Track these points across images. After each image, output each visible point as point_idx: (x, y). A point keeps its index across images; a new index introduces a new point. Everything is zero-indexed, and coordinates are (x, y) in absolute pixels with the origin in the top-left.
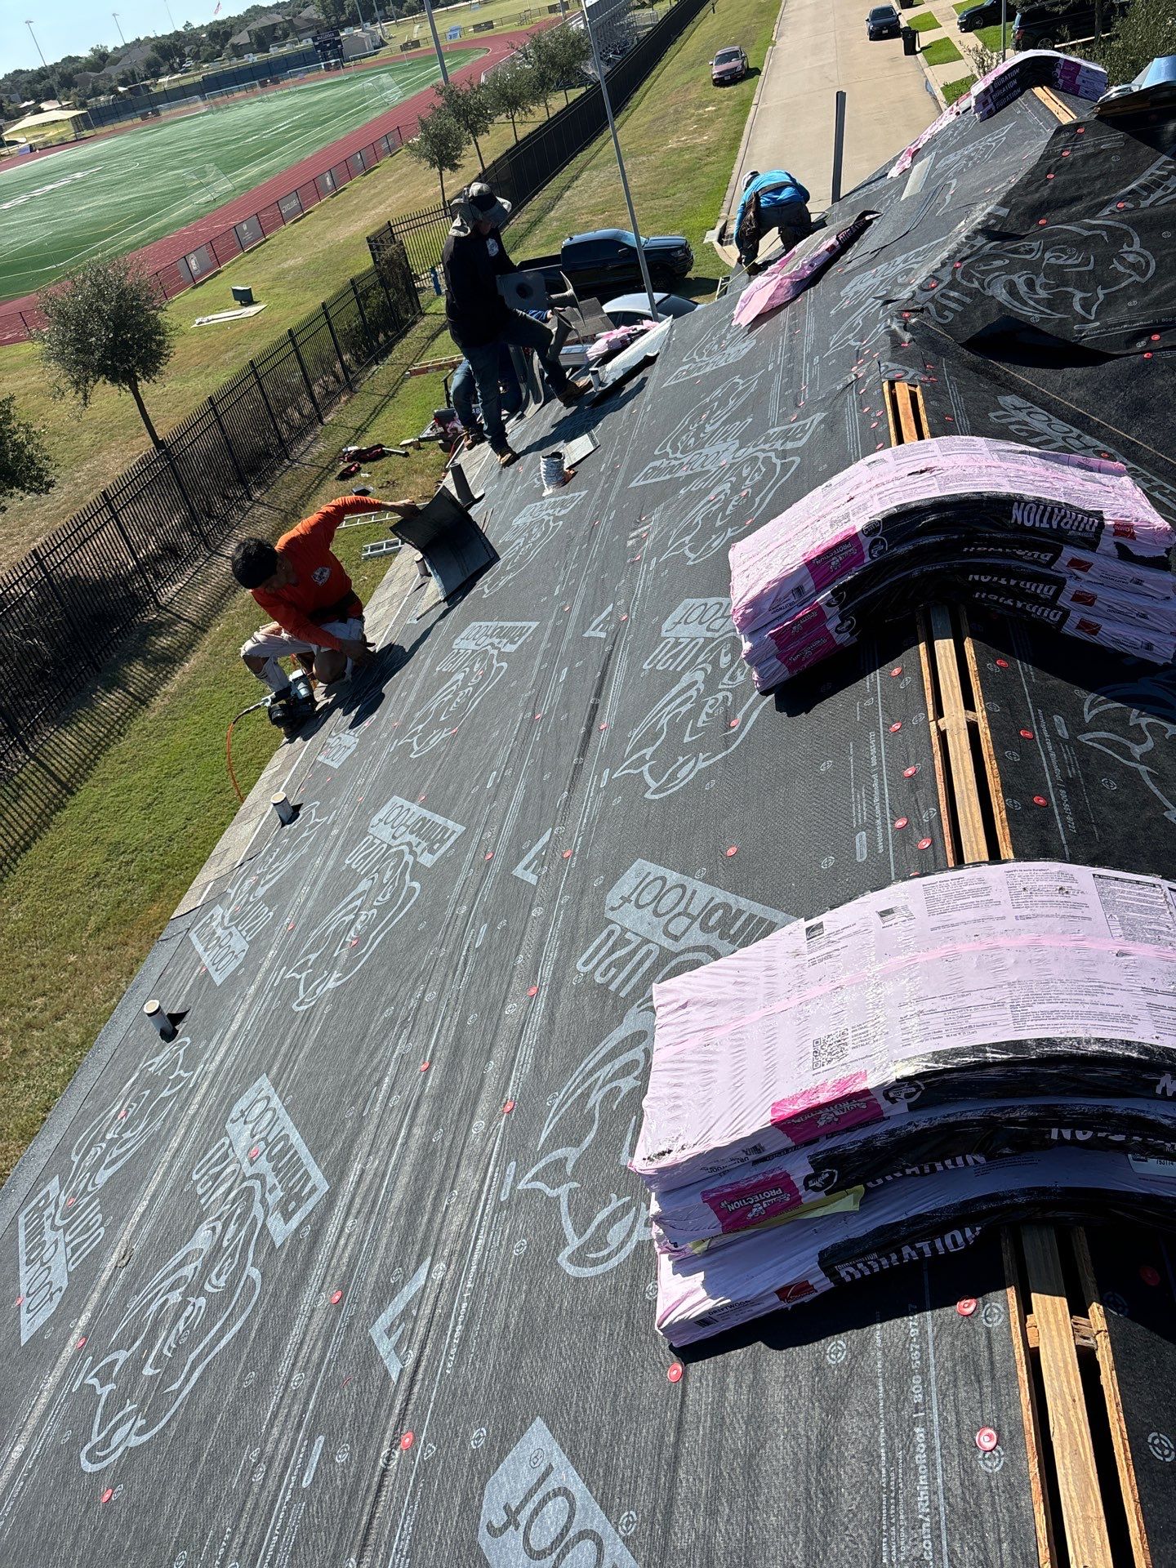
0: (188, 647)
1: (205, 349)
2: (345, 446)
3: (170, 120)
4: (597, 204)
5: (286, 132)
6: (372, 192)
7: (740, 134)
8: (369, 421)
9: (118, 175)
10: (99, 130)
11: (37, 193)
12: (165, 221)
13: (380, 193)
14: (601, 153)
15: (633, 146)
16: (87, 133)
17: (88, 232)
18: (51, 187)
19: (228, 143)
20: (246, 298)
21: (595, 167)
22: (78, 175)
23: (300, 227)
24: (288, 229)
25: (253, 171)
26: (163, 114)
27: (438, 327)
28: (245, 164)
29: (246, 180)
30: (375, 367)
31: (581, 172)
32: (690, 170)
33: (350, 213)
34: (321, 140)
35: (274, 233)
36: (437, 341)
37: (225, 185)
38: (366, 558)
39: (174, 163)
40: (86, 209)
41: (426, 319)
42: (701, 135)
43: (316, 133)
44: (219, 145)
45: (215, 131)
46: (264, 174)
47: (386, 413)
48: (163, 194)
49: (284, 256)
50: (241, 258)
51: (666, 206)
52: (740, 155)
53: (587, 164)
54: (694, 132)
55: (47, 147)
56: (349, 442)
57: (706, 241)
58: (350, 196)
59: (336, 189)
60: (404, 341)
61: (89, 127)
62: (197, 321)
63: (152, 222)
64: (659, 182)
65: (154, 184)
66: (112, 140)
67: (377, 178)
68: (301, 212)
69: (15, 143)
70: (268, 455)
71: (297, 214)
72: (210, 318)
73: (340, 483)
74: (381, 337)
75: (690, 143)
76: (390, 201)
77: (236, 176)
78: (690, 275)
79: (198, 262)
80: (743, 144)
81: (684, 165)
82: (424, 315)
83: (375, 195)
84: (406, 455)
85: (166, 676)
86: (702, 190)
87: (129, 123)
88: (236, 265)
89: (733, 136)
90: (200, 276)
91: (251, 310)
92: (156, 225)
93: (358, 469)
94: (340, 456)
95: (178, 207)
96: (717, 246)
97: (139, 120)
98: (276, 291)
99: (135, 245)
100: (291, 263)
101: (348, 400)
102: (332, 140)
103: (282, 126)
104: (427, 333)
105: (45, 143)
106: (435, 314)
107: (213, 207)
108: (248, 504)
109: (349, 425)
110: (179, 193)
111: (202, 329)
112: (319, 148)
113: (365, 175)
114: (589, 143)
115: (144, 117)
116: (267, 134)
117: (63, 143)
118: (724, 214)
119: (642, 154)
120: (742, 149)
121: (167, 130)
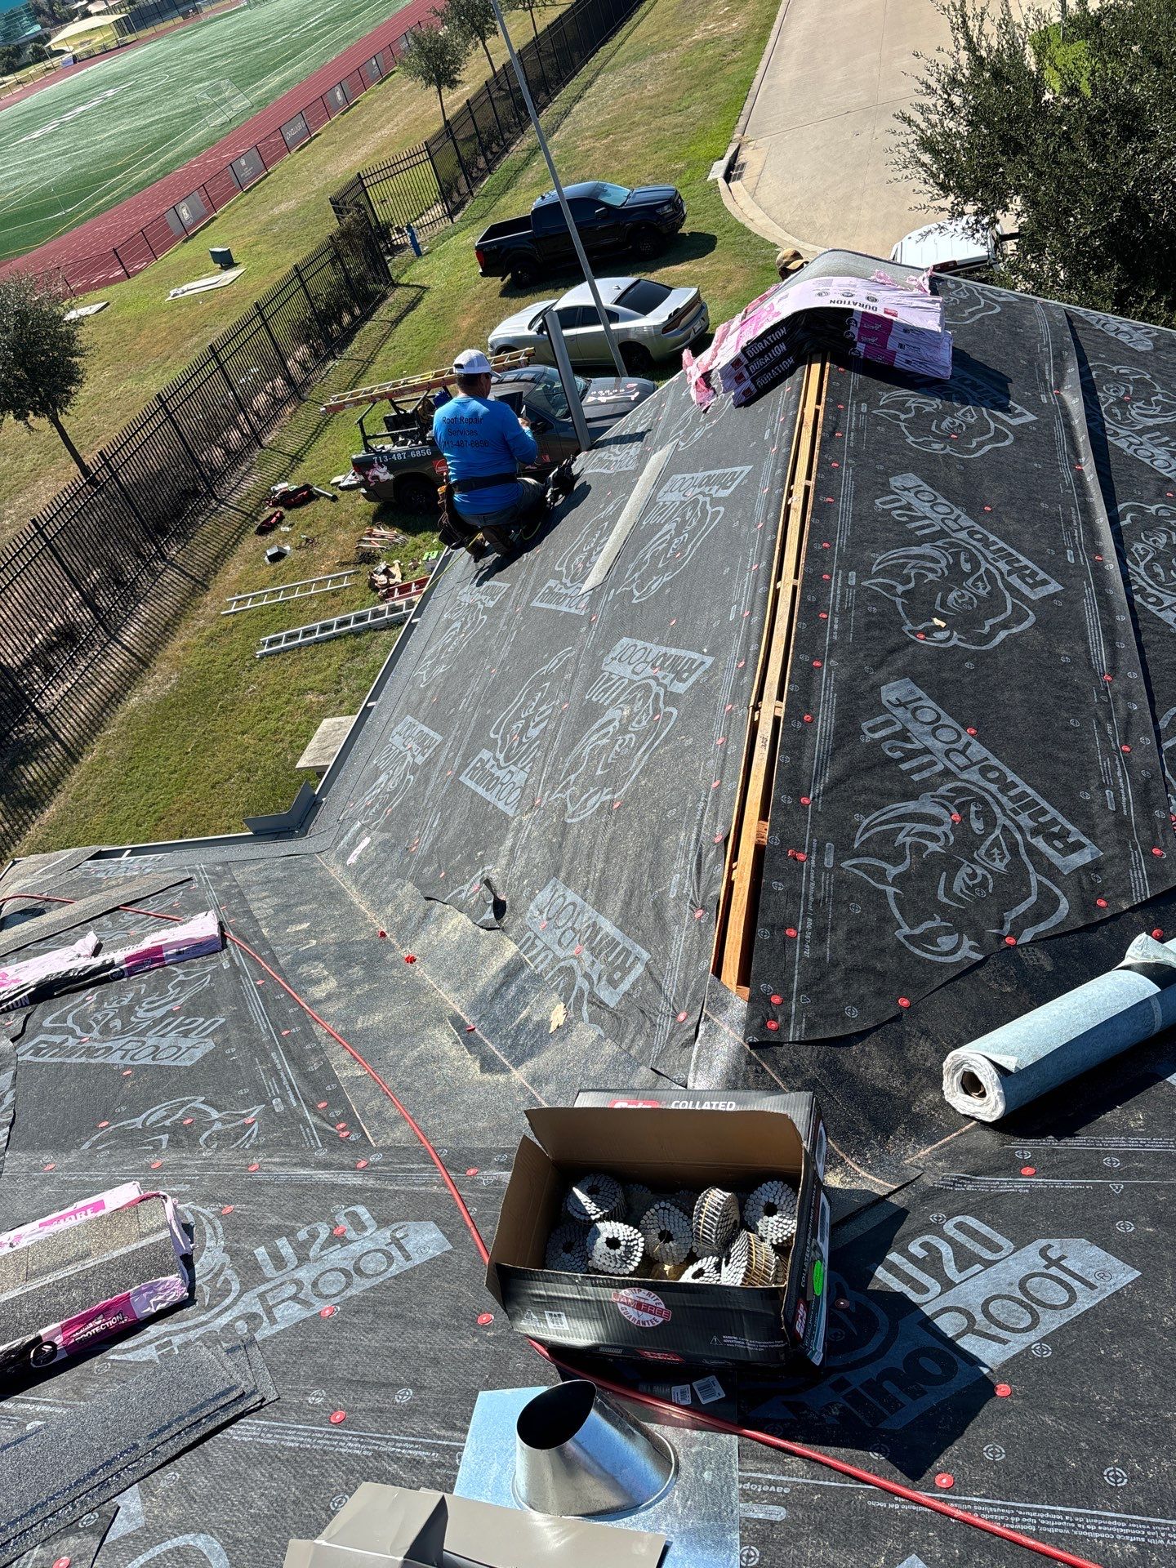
0: (54, 782)
1: (170, 333)
2: (275, 483)
3: (212, 16)
4: (603, 124)
5: (317, 28)
6: (384, 105)
7: (772, 18)
8: (307, 446)
9: (148, 92)
10: (142, 34)
11: (68, 117)
12: (179, 149)
13: (391, 107)
14: (623, 48)
15: (656, 38)
16: (129, 38)
17: (104, 167)
18: (82, 108)
19: (258, 45)
20: (225, 261)
21: (612, 69)
22: (110, 93)
23: (303, 156)
24: (294, 158)
25: (274, 80)
26: (205, 10)
27: (404, 307)
28: (270, 71)
29: (266, 92)
30: (331, 363)
31: (597, 74)
32: (711, 72)
33: (357, 135)
34: (349, 37)
35: (278, 164)
36: (401, 327)
37: (241, 103)
38: (263, 656)
39: (202, 73)
40: (109, 136)
41: (398, 292)
42: (731, 19)
43: (345, 28)
44: (250, 49)
45: (248, 30)
46: (285, 84)
47: (328, 433)
48: (184, 114)
49: (279, 198)
50: (239, 199)
51: (676, 126)
52: (769, 48)
53: (602, 67)
54: (724, 17)
55: (91, 57)
56: (282, 477)
57: (710, 178)
58: (361, 112)
59: (349, 104)
60: (369, 324)
61: (131, 31)
62: (172, 293)
63: (166, 152)
64: (674, 90)
65: (177, 102)
66: (154, 45)
67: (392, 86)
68: (308, 136)
69: (61, 52)
70: (196, 493)
71: (304, 138)
72: (185, 288)
73: (259, 538)
74: (346, 319)
75: (717, 33)
76: (399, 118)
77: (257, 88)
78: (685, 229)
79: (191, 209)
80: (774, 33)
81: (706, 64)
82: (396, 285)
83: (386, 110)
84: (334, 499)
85: (20, 829)
86: (720, 100)
87: (170, 23)
88: (231, 210)
89: (766, 21)
90: (194, 226)
91: (231, 274)
92: (169, 155)
93: (281, 519)
94: (268, 498)
95: (195, 131)
96: (722, 183)
97: (180, 19)
98: (259, 248)
99: (145, 181)
100: (283, 207)
101: (295, 411)
102: (358, 37)
103: (313, 21)
104: (393, 315)
105: (88, 52)
106: (407, 285)
107: (227, 130)
108: (161, 565)
109: (287, 450)
110: (196, 114)
111: (177, 304)
112: (344, 48)
113: (380, 83)
114: (614, 32)
115: (185, 15)
116: (296, 34)
117: (106, 51)
118: (737, 135)
119: (663, 50)
120: (771, 40)
121: (206, 31)
